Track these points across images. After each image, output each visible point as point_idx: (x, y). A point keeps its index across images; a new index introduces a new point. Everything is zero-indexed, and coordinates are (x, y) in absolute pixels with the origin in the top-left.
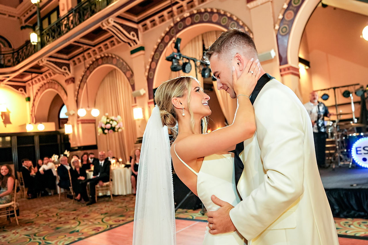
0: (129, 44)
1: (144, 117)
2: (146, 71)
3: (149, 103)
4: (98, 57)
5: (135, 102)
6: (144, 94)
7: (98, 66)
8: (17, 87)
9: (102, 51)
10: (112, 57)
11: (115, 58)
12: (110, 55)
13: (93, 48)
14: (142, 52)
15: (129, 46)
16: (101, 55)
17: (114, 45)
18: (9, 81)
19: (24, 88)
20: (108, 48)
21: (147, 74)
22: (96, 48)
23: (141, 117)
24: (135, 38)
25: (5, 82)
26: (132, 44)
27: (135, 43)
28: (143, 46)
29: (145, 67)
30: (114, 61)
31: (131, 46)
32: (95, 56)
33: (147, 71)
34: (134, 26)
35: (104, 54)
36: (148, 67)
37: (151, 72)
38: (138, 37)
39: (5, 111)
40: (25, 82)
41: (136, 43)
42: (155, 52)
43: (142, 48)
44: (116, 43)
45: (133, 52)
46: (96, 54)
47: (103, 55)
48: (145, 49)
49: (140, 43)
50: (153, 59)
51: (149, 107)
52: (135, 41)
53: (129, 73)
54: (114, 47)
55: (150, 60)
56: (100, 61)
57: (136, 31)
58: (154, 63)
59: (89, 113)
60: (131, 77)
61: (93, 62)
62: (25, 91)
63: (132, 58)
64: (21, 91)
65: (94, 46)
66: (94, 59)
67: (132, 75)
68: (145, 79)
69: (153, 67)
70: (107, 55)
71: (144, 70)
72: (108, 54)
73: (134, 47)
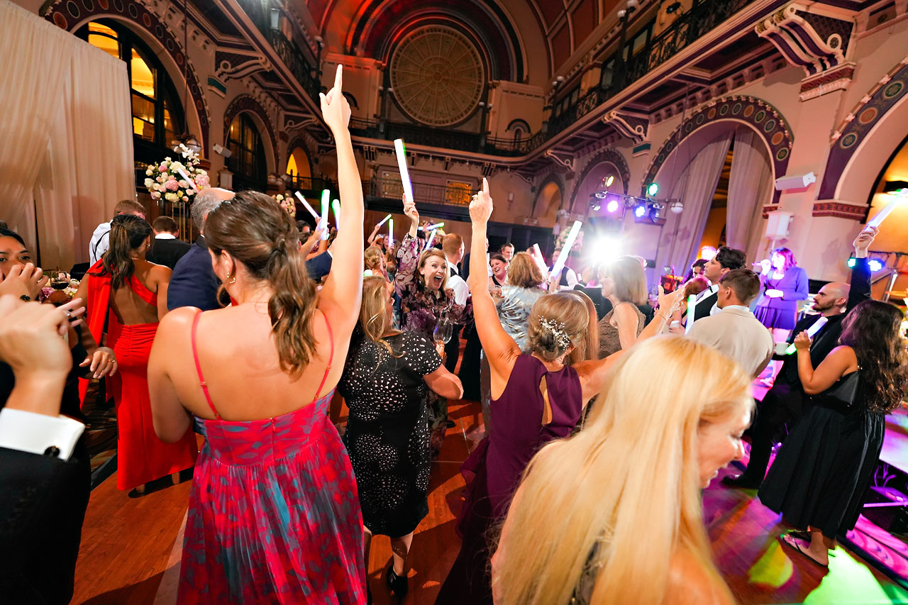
8: (526, 176)
18: (522, 170)
19: (532, 176)
25: (518, 170)
40: (534, 171)
62: (533, 181)
64: (529, 180)
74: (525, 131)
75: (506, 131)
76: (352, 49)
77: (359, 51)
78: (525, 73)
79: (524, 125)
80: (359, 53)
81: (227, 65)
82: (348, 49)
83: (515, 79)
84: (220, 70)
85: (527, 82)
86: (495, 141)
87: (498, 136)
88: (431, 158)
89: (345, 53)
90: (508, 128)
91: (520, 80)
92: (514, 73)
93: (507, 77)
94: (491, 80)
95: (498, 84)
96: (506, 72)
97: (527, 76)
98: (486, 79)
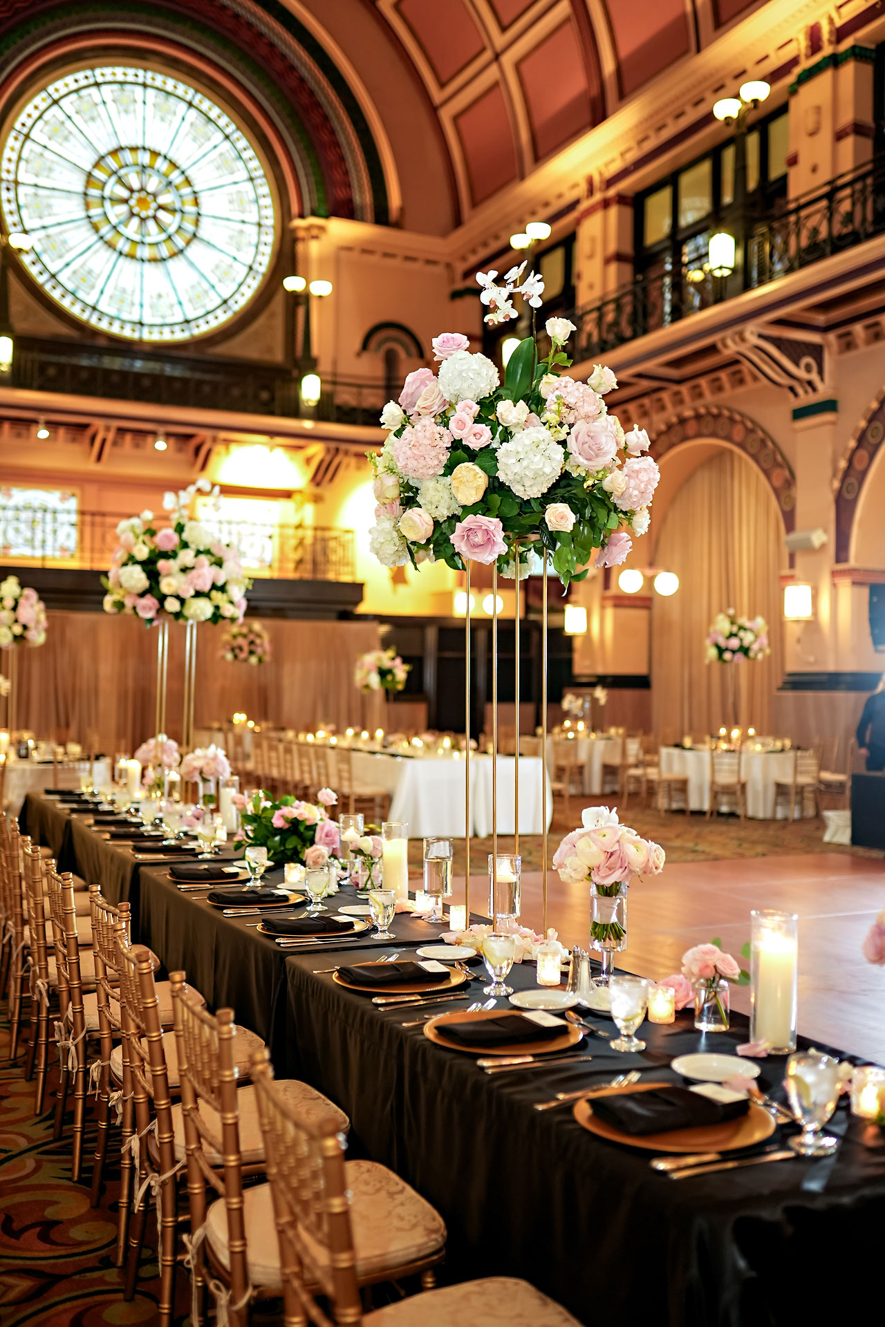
0: (792, 389)
1: (815, 612)
2: (834, 475)
3: (834, 574)
4: (688, 413)
5: (792, 565)
6: (823, 546)
7: (685, 438)
9: (700, 395)
10: (731, 419)
11: (743, 423)
12: (726, 413)
13: (675, 388)
14: (828, 417)
15: (791, 396)
16: (695, 410)
17: (741, 382)
20: (720, 389)
21: (836, 484)
22: (684, 389)
23: (805, 613)
24: (814, 376)
26: (800, 391)
27: (810, 390)
28: (833, 398)
29: (835, 462)
30: (738, 432)
31: (796, 395)
32: (679, 409)
33: (840, 475)
34: (813, 338)
35: (707, 408)
36: (843, 464)
37: (852, 480)
38: (821, 372)
41: (814, 389)
42: (870, 421)
43: (829, 406)
44: (748, 378)
45: (799, 414)
46: (681, 402)
47: (702, 411)
48: (840, 406)
49: (824, 390)
50: (862, 439)
51: (834, 585)
52: (810, 383)
53: (779, 476)
54: (741, 390)
55: (852, 444)
56: (691, 428)
57: (816, 352)
58: (863, 453)
59: (649, 581)
60: (785, 488)
61: (670, 427)
63: (795, 431)
65: (680, 382)
66: (674, 420)
67: (790, 482)
68: (830, 498)
69: (858, 466)
70: (715, 411)
71: (829, 472)
72: (718, 407)
73: (806, 398)
74: (409, 354)
75: (364, 360)
78: (395, 199)
79: (406, 338)
83: (369, 213)
85: (398, 225)
86: (333, 382)
87: (339, 370)
88: (161, 439)
90: (365, 347)
91: (381, 216)
92: (363, 196)
93: (346, 210)
94: (302, 216)
95: (322, 229)
96: (341, 194)
97: (402, 210)
98: (285, 214)
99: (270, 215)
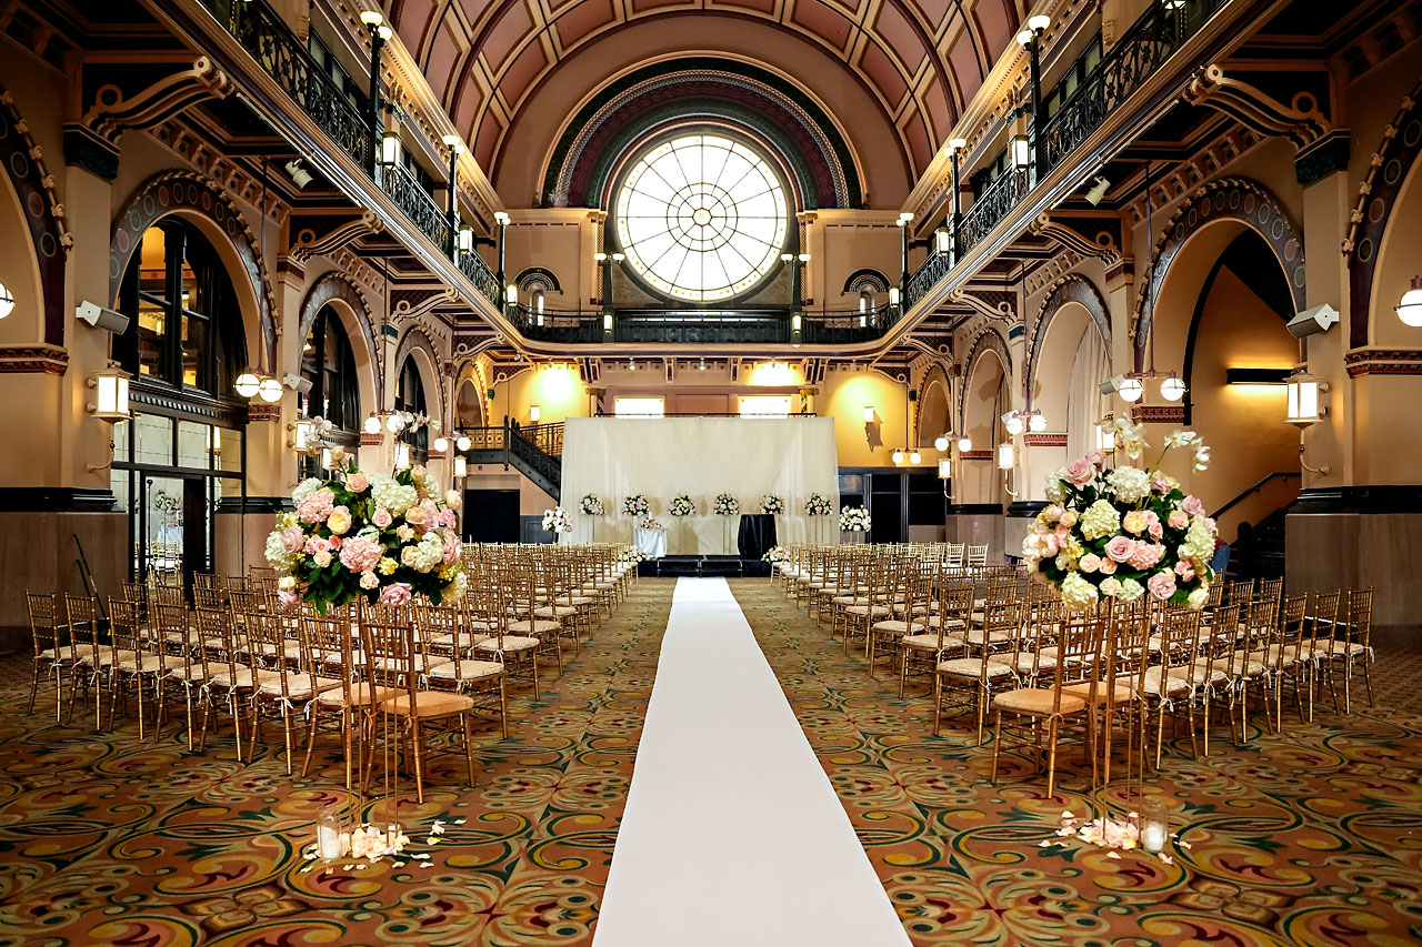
8: (893, 373)
18: (879, 361)
19: (907, 371)
25: (874, 364)
39: (871, 420)
40: (907, 361)
62: (909, 380)
64: (902, 378)
74: (878, 290)
75: (842, 295)
76: (545, 196)
77: (558, 196)
78: (864, 190)
79: (877, 280)
80: (557, 203)
81: (405, 305)
82: (540, 198)
83: (846, 201)
84: (395, 315)
85: (866, 206)
86: (824, 317)
87: (828, 308)
88: (702, 363)
89: (535, 205)
90: (847, 289)
91: (856, 203)
92: (842, 191)
93: (831, 202)
94: (801, 210)
95: (815, 216)
96: (826, 192)
97: (868, 195)
98: (792, 210)
99: (783, 211)
